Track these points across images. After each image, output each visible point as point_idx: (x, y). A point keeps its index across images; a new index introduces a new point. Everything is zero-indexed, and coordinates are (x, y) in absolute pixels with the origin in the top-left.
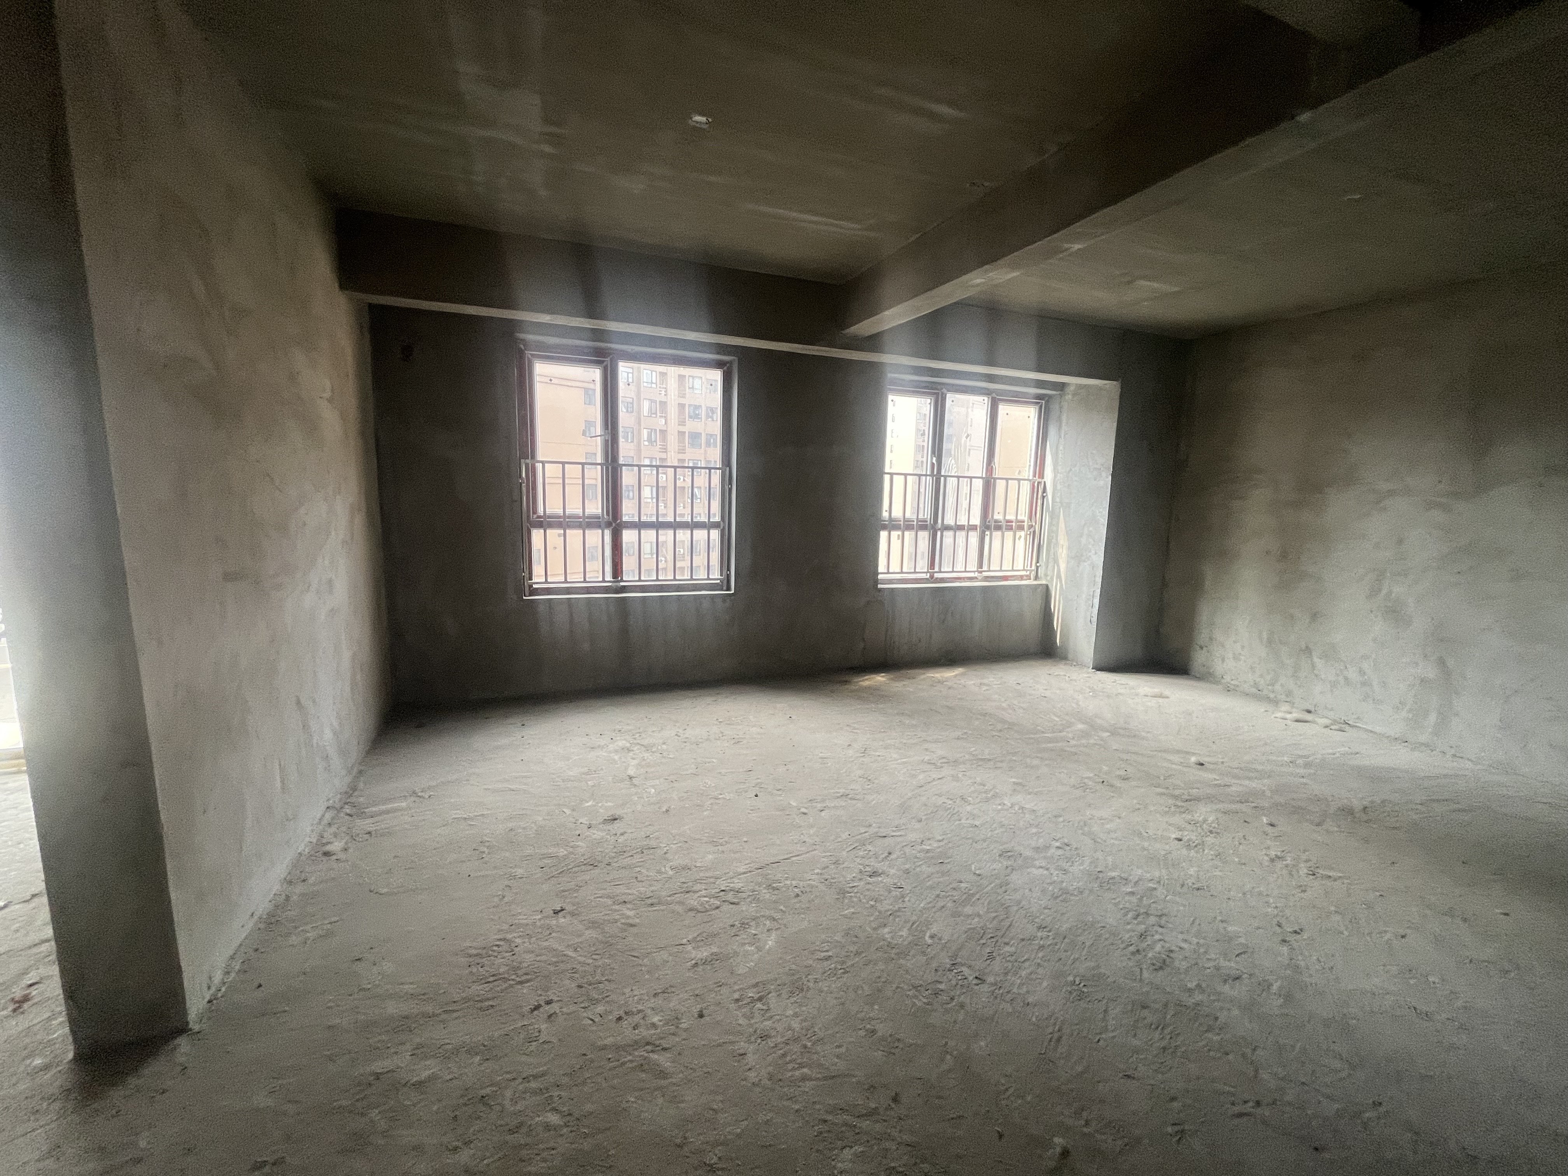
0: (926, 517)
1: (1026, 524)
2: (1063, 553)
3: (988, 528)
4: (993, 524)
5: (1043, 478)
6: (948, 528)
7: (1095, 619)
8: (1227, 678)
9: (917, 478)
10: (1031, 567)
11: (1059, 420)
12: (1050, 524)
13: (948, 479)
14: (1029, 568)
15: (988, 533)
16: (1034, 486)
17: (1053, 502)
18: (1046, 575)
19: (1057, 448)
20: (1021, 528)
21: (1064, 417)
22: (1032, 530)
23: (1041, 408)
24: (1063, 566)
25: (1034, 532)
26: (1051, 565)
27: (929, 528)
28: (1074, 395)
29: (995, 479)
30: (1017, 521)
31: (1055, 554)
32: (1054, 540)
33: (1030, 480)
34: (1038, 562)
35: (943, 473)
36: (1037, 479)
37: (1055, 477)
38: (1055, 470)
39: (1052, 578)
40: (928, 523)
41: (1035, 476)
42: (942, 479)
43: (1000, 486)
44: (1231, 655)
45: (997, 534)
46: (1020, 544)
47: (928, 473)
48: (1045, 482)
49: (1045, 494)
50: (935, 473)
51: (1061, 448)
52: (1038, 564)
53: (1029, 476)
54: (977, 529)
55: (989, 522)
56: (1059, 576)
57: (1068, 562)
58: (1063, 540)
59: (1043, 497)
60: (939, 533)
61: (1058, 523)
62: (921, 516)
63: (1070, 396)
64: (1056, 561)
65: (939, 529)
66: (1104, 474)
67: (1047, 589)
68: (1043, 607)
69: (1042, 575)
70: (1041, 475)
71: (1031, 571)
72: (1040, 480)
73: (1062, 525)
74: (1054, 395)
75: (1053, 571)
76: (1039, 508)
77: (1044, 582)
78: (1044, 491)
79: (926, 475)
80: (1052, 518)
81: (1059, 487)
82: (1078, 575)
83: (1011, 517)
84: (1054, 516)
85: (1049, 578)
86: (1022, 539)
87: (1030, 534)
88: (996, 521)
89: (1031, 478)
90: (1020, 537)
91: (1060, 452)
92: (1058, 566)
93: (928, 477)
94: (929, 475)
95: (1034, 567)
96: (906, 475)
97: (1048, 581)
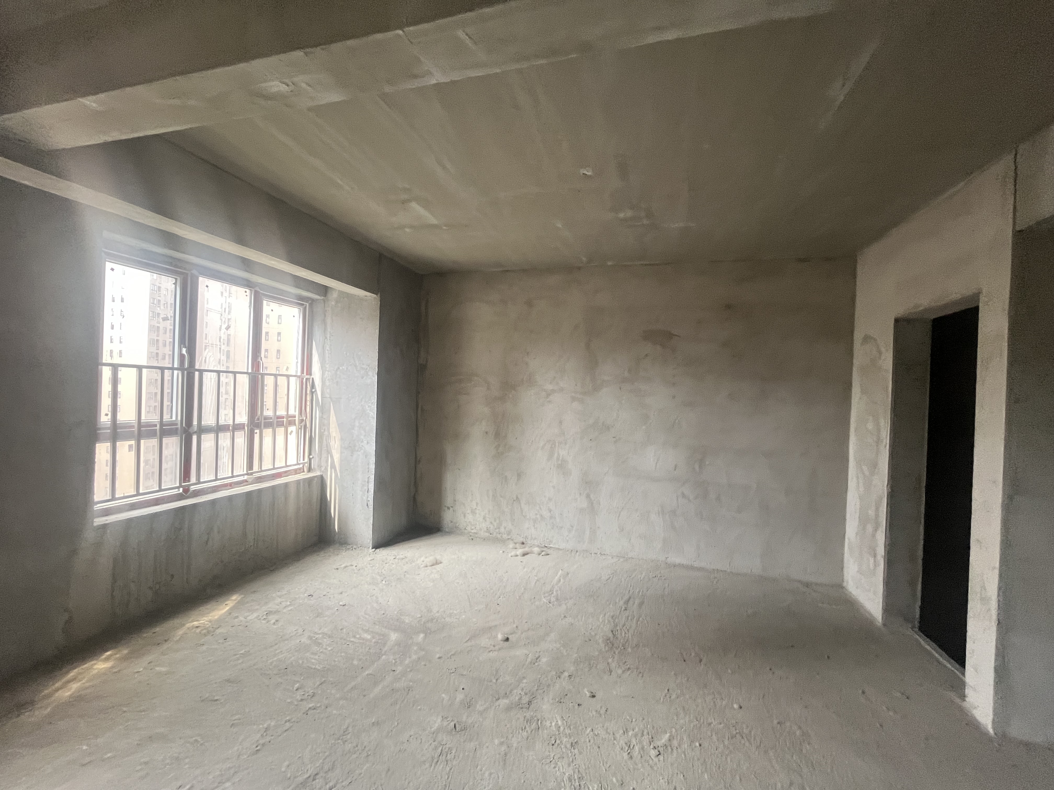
0: (174, 418)
1: (297, 419)
2: (335, 446)
3: (258, 426)
4: (263, 421)
5: (311, 375)
6: (208, 430)
7: (371, 503)
8: (469, 528)
9: (159, 371)
10: (304, 460)
11: (324, 322)
12: (321, 418)
13: (205, 374)
14: (302, 461)
15: (257, 431)
16: (302, 382)
17: (322, 397)
18: (320, 466)
19: (323, 347)
20: (291, 423)
21: (329, 321)
22: (303, 424)
23: (305, 309)
24: (336, 456)
25: (305, 426)
26: (324, 455)
27: (179, 432)
28: (337, 302)
29: (263, 375)
30: (288, 416)
31: (328, 446)
32: (326, 433)
33: (299, 377)
34: (310, 454)
35: (197, 367)
36: (305, 376)
37: (323, 374)
38: (323, 367)
39: (326, 469)
40: (179, 426)
41: (302, 372)
42: (197, 374)
43: (269, 381)
44: (469, 511)
45: (268, 433)
46: (292, 439)
47: (176, 366)
48: (313, 379)
49: (314, 390)
50: (186, 365)
51: (328, 348)
52: (311, 457)
53: (297, 372)
54: (244, 428)
55: (258, 419)
56: (333, 466)
57: (341, 453)
58: (334, 431)
59: (312, 393)
60: (195, 438)
61: (329, 417)
62: (166, 418)
63: (333, 303)
64: (329, 452)
65: (195, 432)
66: (370, 373)
67: (322, 481)
68: (319, 499)
69: (316, 467)
70: (309, 372)
71: (304, 464)
72: (308, 377)
73: (333, 418)
74: (317, 300)
75: (327, 461)
76: (308, 403)
77: (318, 473)
78: (313, 386)
79: (172, 369)
80: (322, 412)
81: (327, 383)
82: (352, 464)
83: (281, 412)
84: (323, 410)
85: (323, 469)
86: (294, 433)
87: (301, 429)
88: (266, 418)
89: (299, 374)
90: (292, 432)
91: (327, 352)
92: (332, 457)
93: (176, 372)
94: (177, 369)
95: (306, 460)
96: (140, 368)
97: (323, 472)
